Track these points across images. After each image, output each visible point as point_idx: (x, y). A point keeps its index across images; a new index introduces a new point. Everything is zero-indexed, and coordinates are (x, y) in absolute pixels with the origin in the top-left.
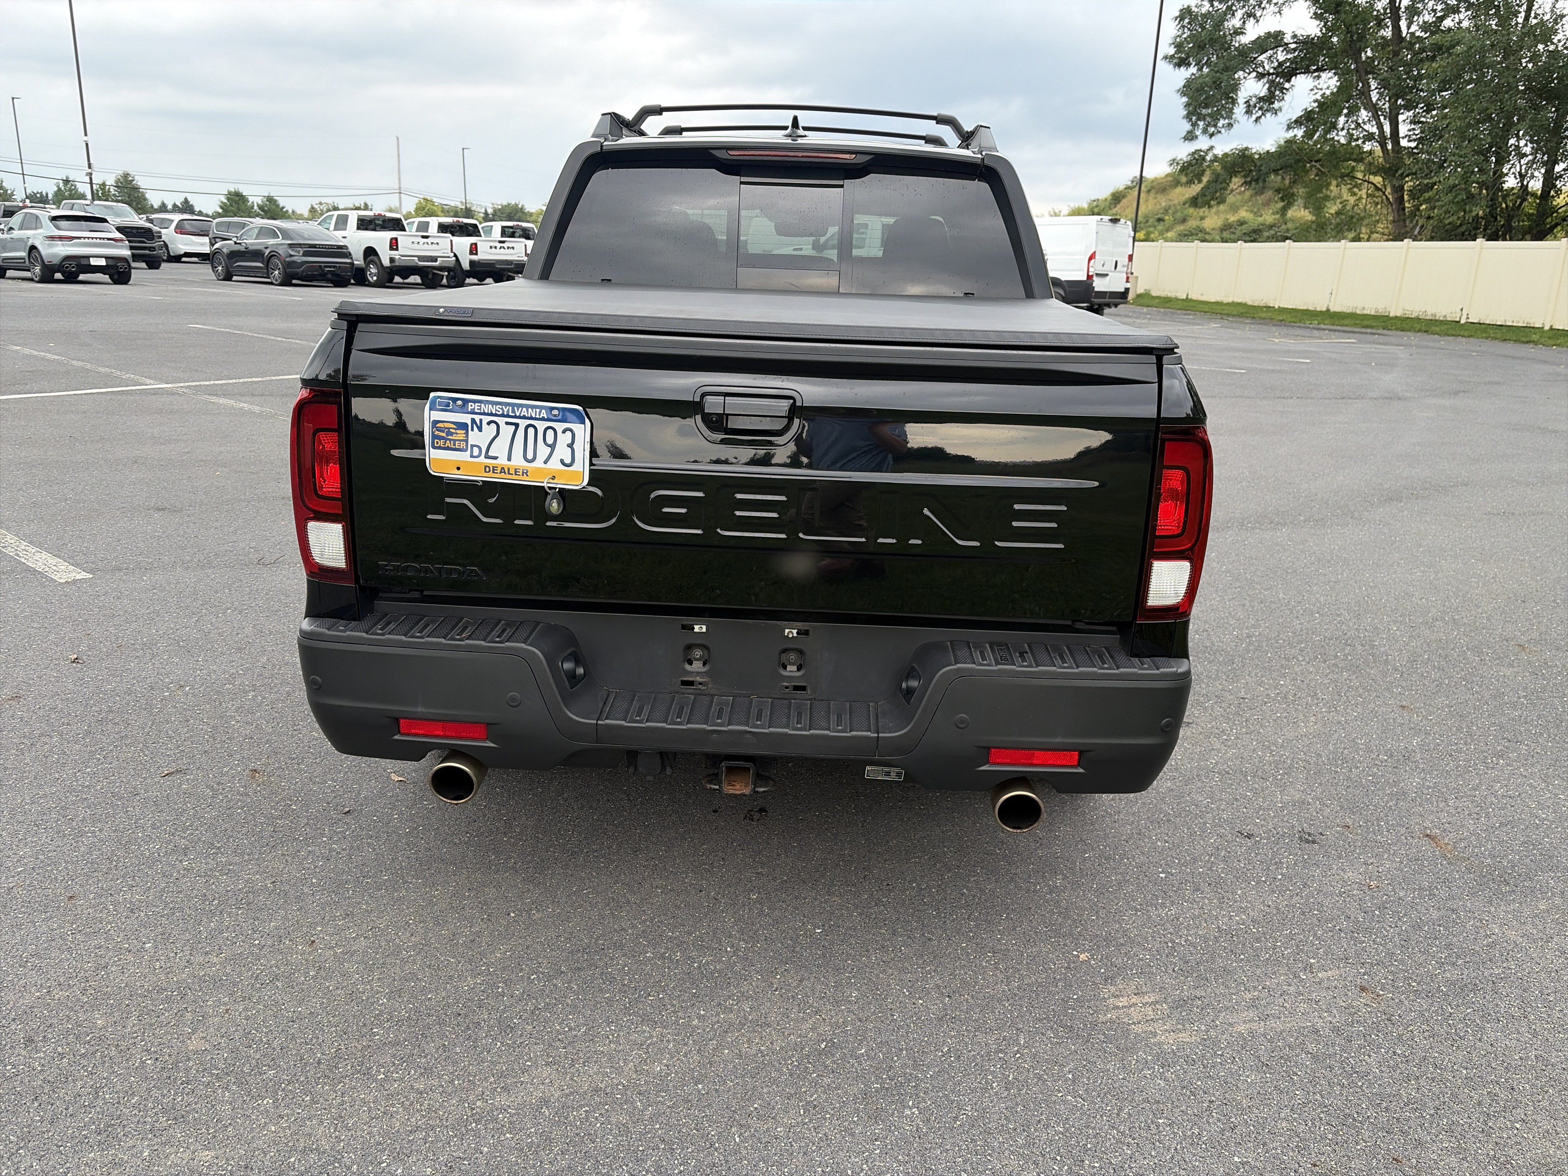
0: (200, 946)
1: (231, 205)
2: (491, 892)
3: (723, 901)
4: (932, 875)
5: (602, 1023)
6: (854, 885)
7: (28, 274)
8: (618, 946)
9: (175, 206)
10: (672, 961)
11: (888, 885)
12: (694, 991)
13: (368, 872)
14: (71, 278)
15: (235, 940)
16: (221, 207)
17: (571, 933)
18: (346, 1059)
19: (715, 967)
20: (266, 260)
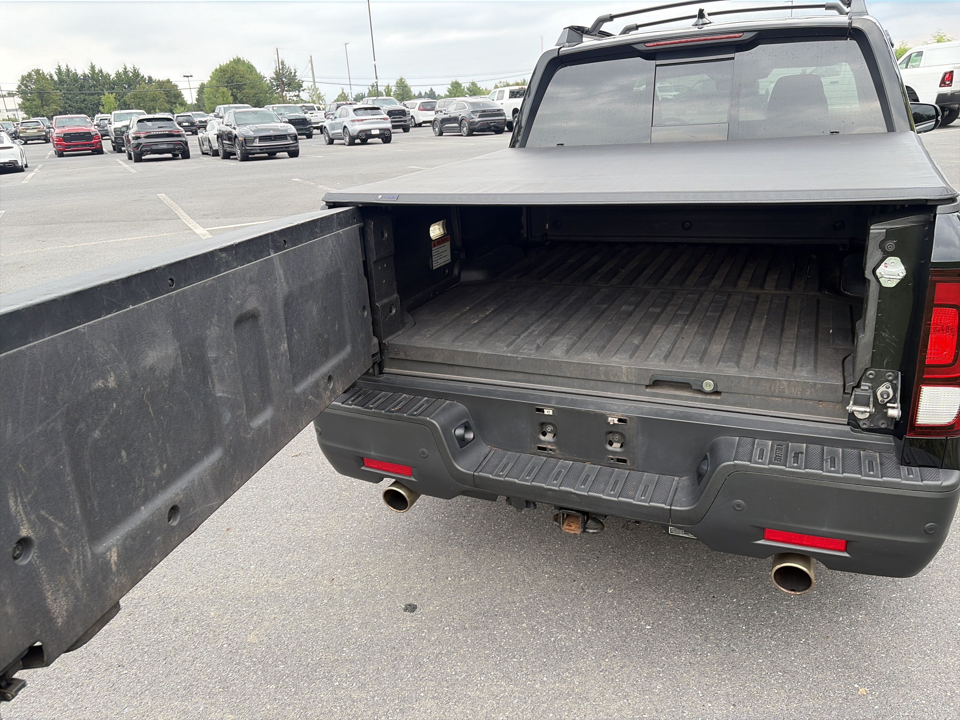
0: (277, 571)
1: (453, 90)
2: (442, 560)
3: (587, 591)
4: (752, 594)
5: (477, 673)
6: (687, 593)
7: (342, 141)
8: (507, 615)
9: (426, 93)
10: (538, 632)
11: (714, 597)
12: (545, 660)
13: (378, 534)
14: (364, 142)
15: (294, 571)
16: (448, 91)
17: (480, 599)
18: (322, 666)
19: (565, 644)
20: (460, 121)
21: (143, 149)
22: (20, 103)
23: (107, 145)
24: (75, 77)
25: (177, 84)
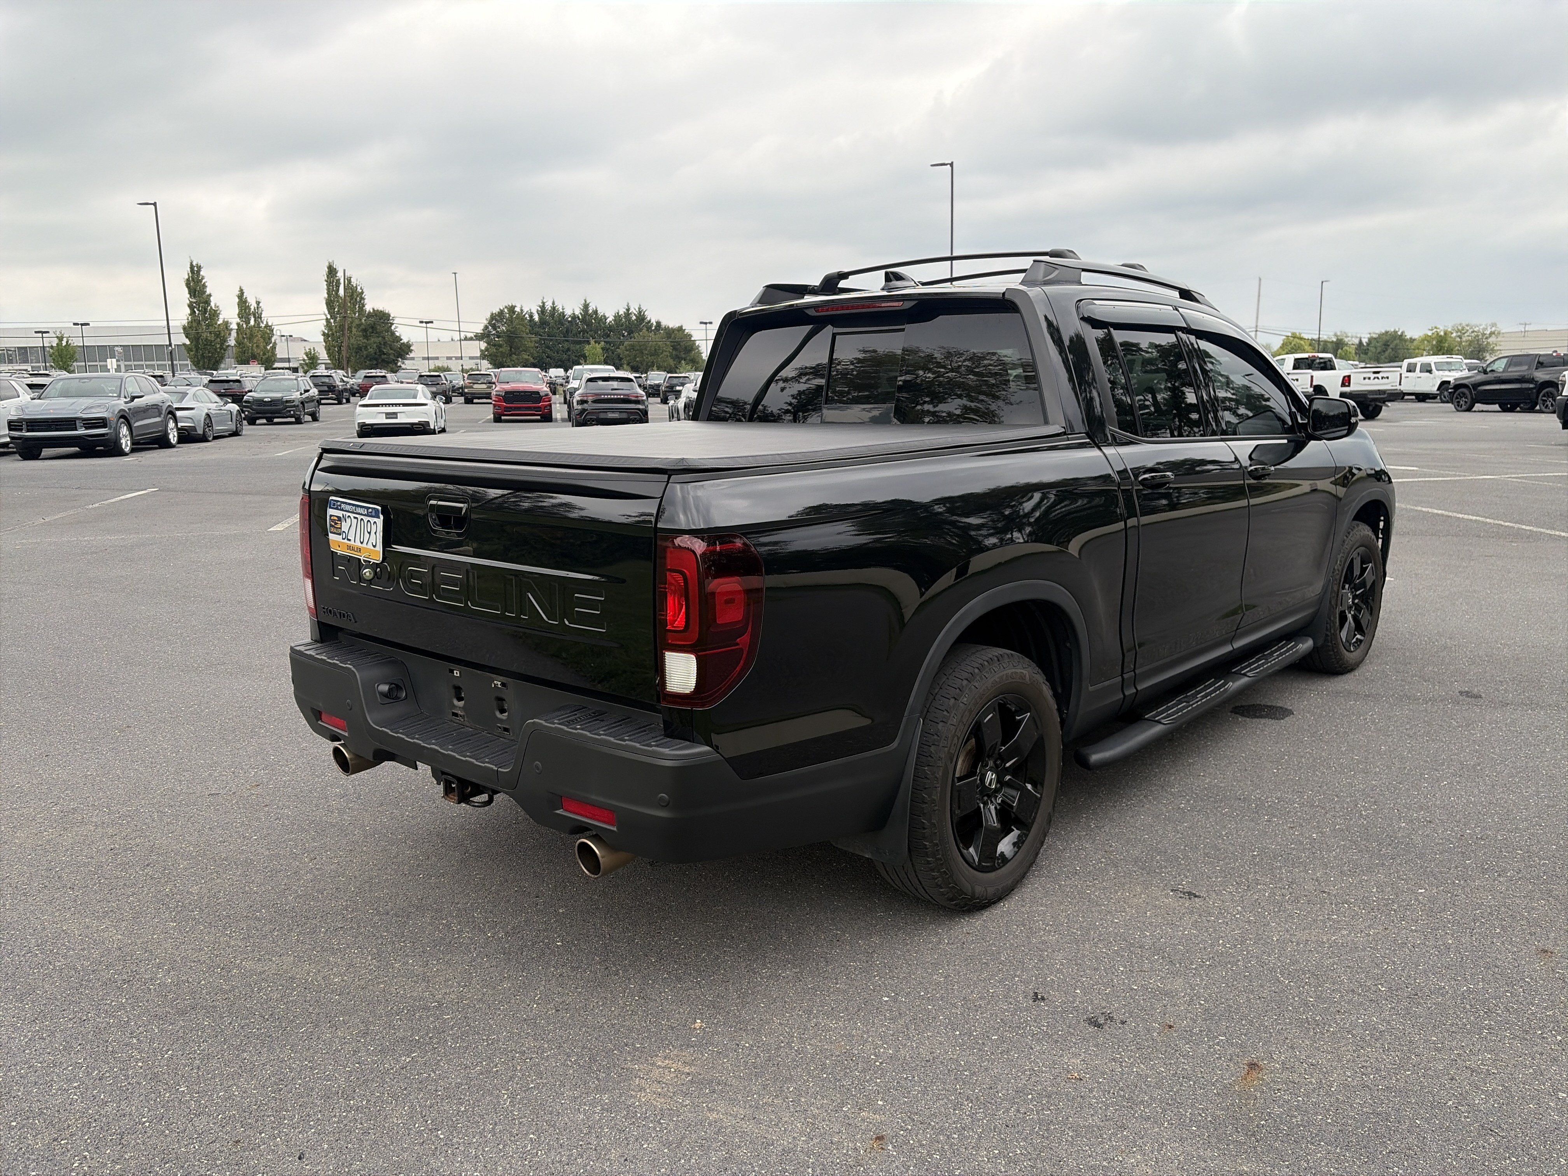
21: (587, 417)
22: (483, 348)
23: (559, 410)
24: (561, 317)
25: (692, 333)
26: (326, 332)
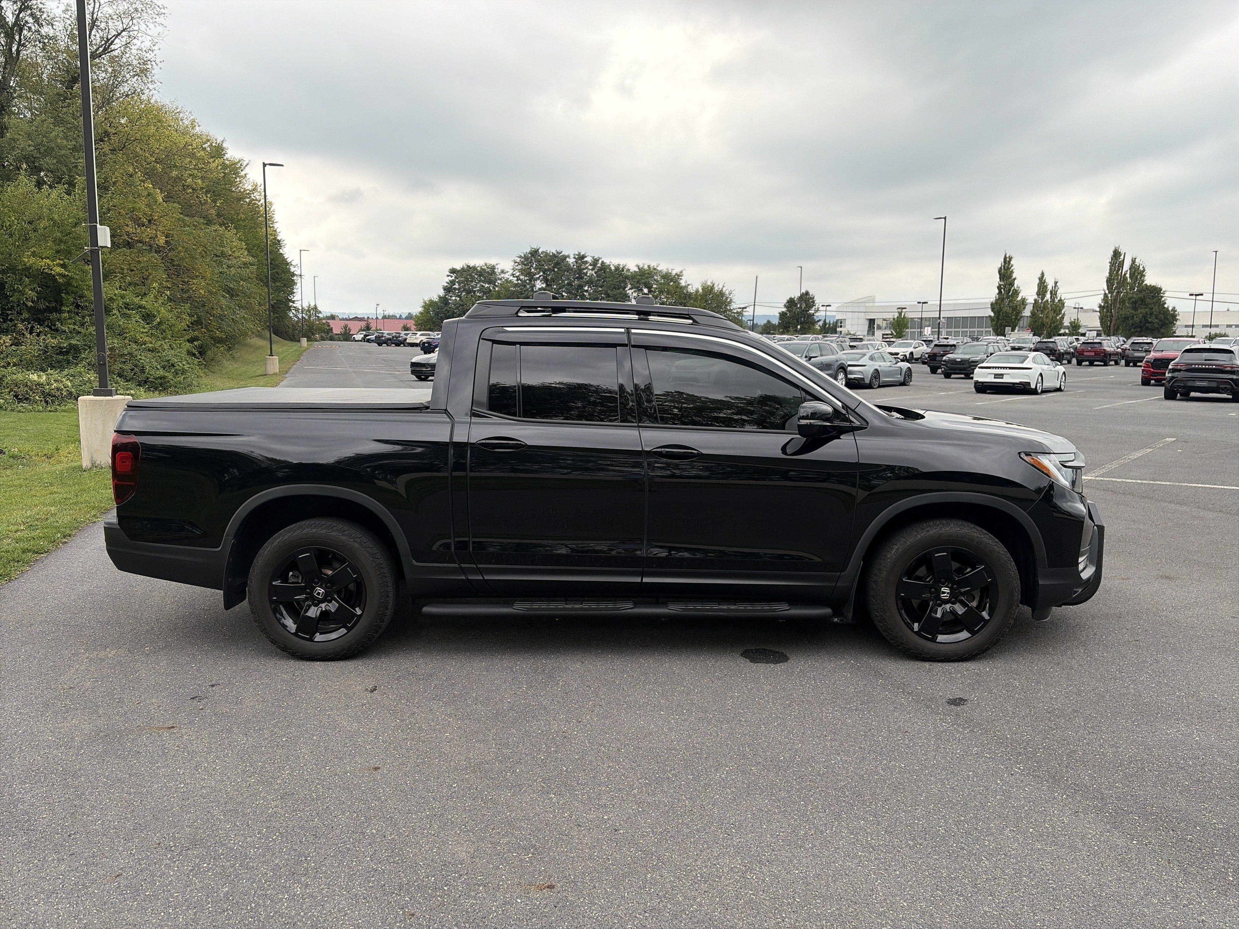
21: (1175, 384)
26: (1103, 304)
